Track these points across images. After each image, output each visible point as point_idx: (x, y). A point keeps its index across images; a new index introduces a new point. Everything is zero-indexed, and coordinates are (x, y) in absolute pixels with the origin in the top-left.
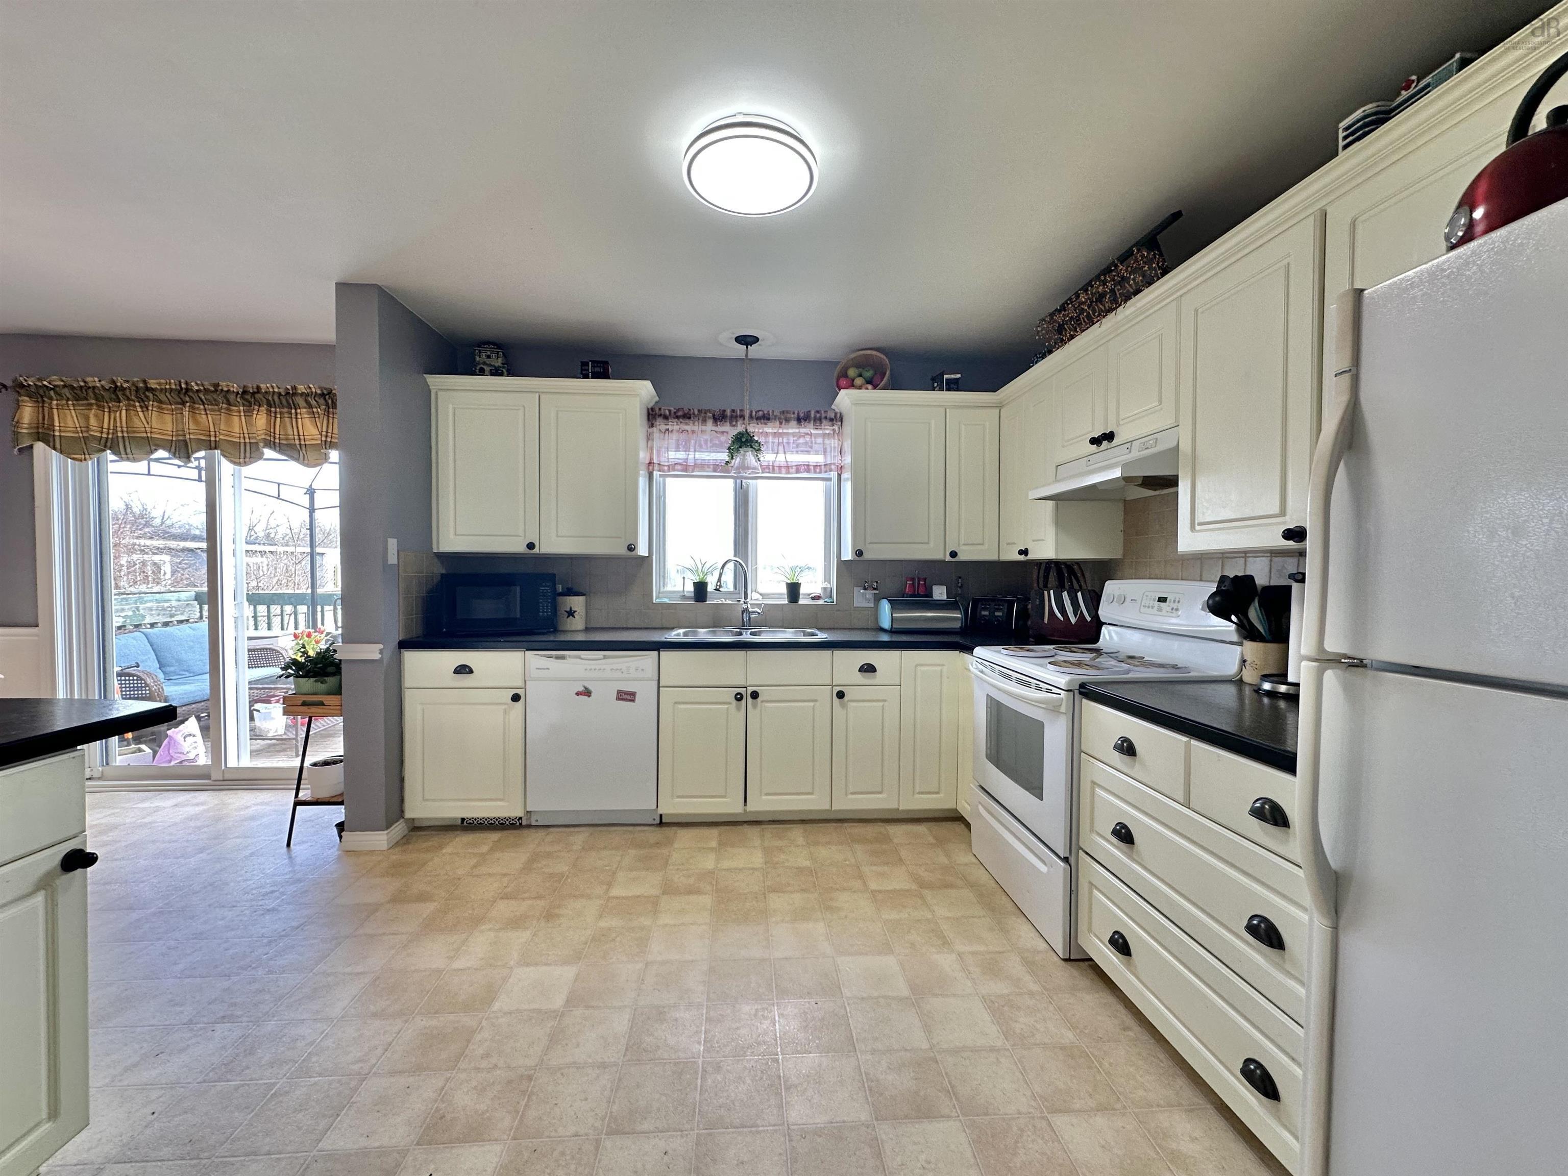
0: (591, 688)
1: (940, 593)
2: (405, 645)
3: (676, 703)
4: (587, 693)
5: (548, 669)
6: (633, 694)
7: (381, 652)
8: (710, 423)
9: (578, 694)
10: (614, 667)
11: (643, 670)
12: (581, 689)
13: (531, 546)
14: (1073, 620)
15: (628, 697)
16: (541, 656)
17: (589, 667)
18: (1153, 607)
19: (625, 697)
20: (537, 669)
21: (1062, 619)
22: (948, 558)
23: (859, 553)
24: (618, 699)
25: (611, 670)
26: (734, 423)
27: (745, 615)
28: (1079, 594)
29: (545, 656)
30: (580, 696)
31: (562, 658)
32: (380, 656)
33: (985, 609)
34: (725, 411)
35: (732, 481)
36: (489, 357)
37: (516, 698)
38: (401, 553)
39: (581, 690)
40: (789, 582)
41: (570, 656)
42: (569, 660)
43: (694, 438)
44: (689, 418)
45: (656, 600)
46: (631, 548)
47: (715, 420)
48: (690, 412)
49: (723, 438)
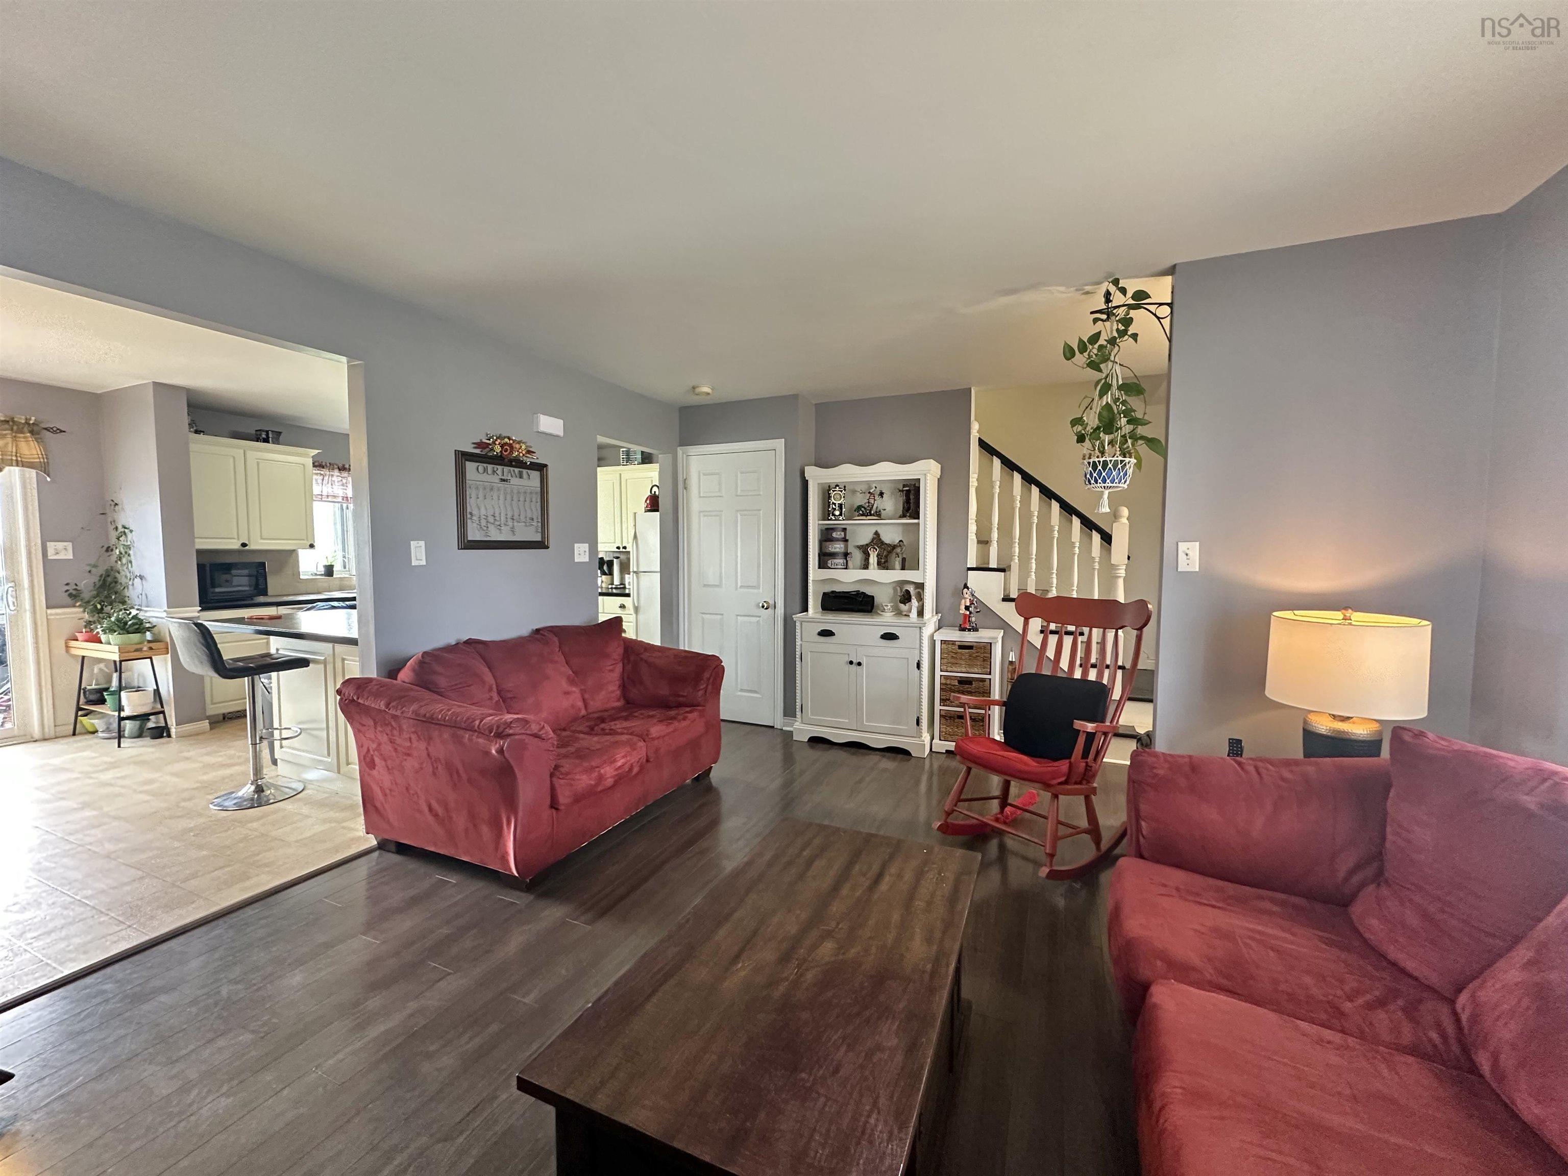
43: (326, 478)
44: (323, 467)
45: (302, 577)
46: (312, 546)
47: (340, 470)
48: (324, 464)
49: (344, 481)
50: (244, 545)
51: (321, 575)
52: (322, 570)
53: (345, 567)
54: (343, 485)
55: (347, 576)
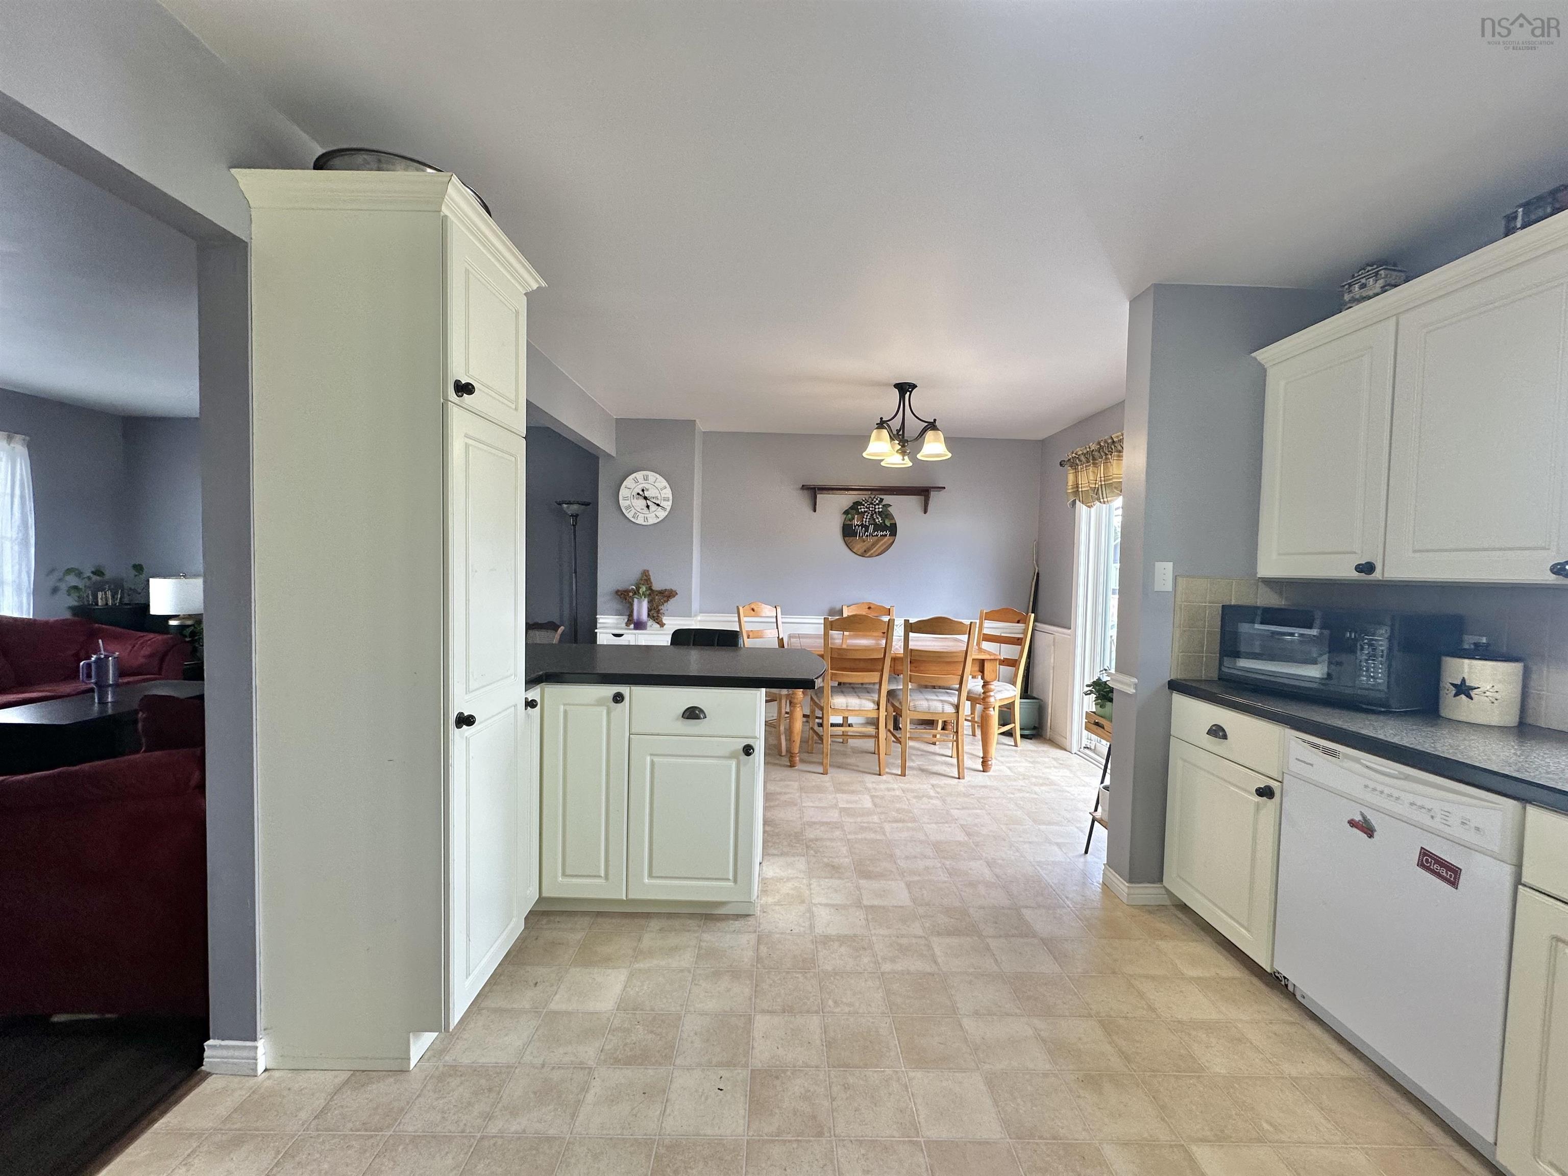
0: (1373, 822)
2: (1175, 686)
3: (1558, 938)
4: (1368, 829)
5: (1312, 765)
6: (1454, 871)
7: (1136, 686)
9: (1352, 823)
10: (1420, 801)
12: (1358, 818)
13: (1368, 568)
15: (1444, 873)
16: (1304, 741)
17: (1375, 786)
19: (1438, 868)
20: (1296, 759)
24: (1422, 865)
25: (1412, 804)
29: (1309, 743)
30: (1355, 830)
31: (1332, 753)
32: (1134, 691)
36: (1363, 286)
37: (1266, 792)
38: (1180, 580)
41: (1347, 756)
42: (1343, 762)
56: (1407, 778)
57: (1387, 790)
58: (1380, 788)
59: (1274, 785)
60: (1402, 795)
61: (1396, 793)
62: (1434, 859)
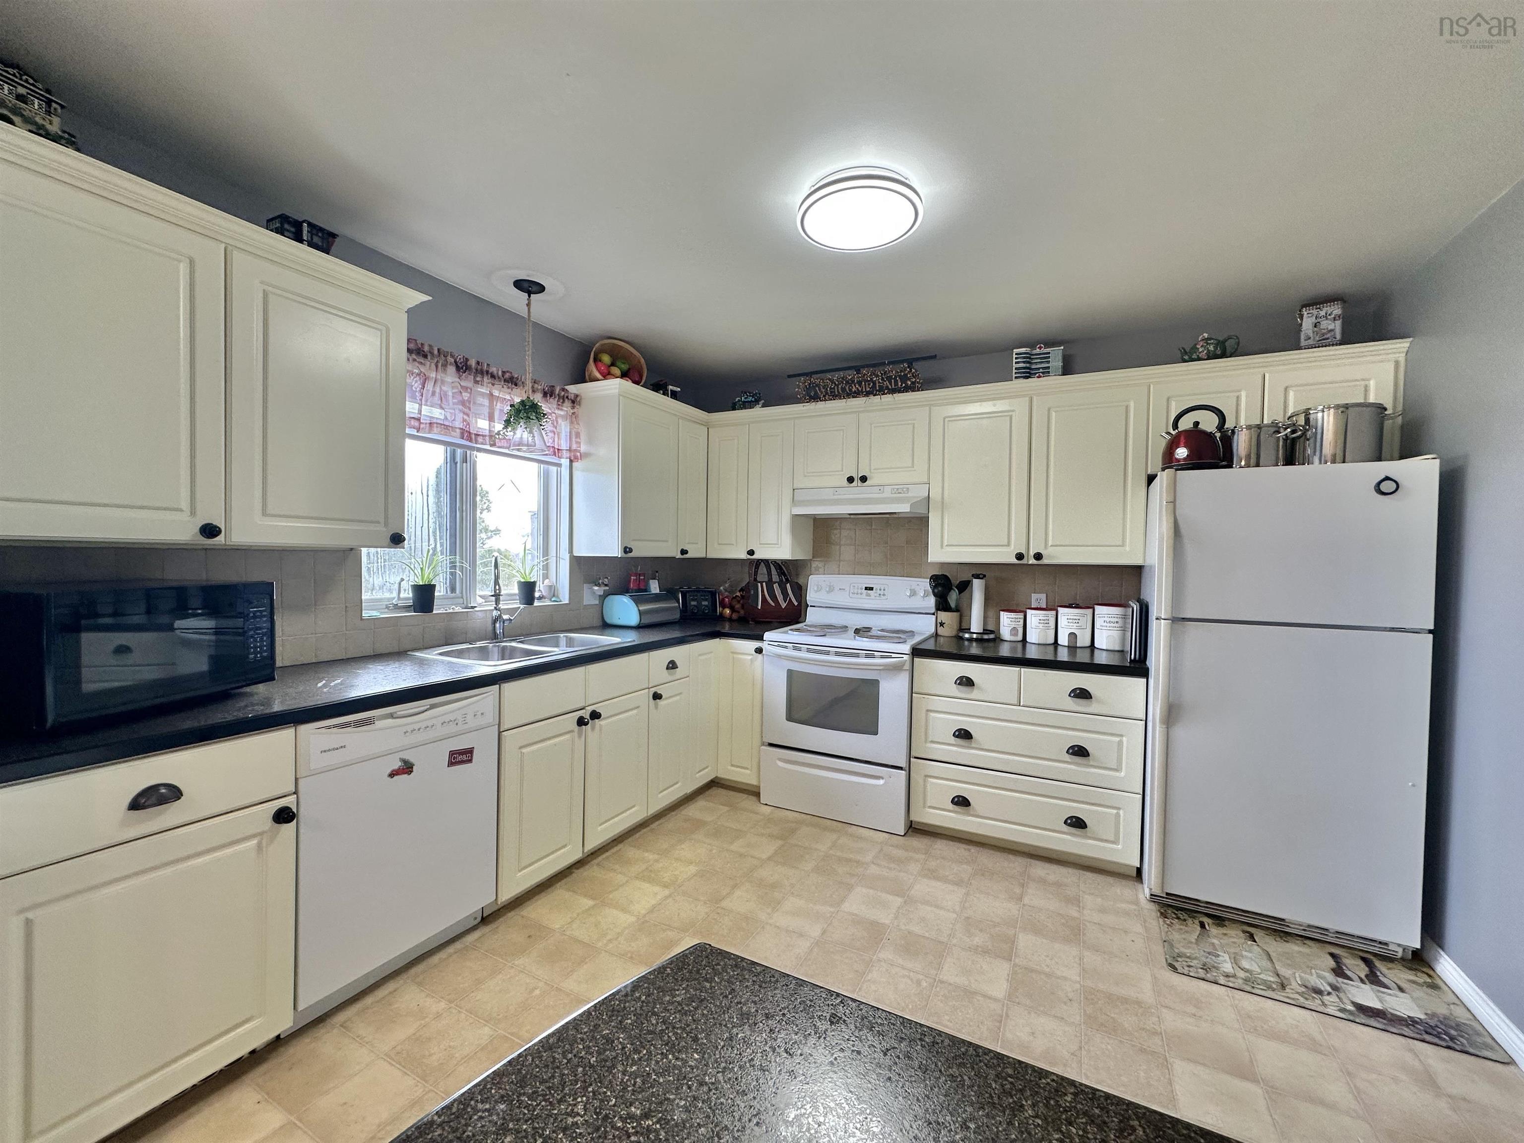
0: (412, 760)
1: (654, 587)
3: (521, 748)
4: (407, 768)
5: (341, 747)
6: (470, 752)
8: (452, 369)
9: (392, 775)
11: (482, 714)
12: (397, 765)
14: (784, 605)
15: (464, 758)
16: (329, 727)
17: (409, 728)
18: (861, 594)
19: (460, 758)
20: (318, 752)
21: (773, 604)
22: (679, 556)
23: (627, 550)
24: (451, 764)
25: (443, 724)
26: (478, 379)
27: (497, 625)
28: (788, 586)
29: (335, 726)
30: (396, 778)
31: (368, 722)
33: (693, 600)
34: (467, 360)
35: (441, 449)
37: (284, 816)
39: (396, 767)
40: (523, 580)
41: (378, 718)
42: (379, 724)
43: (429, 386)
44: (425, 356)
45: (365, 614)
46: (397, 540)
47: (458, 369)
48: (426, 349)
49: (466, 396)
50: (210, 531)
51: (407, 608)
52: (408, 594)
53: (453, 590)
54: (463, 403)
55: (458, 609)
56: (433, 707)
57: (423, 725)
58: (416, 727)
59: (289, 802)
60: (434, 721)
61: (430, 723)
62: (459, 753)
